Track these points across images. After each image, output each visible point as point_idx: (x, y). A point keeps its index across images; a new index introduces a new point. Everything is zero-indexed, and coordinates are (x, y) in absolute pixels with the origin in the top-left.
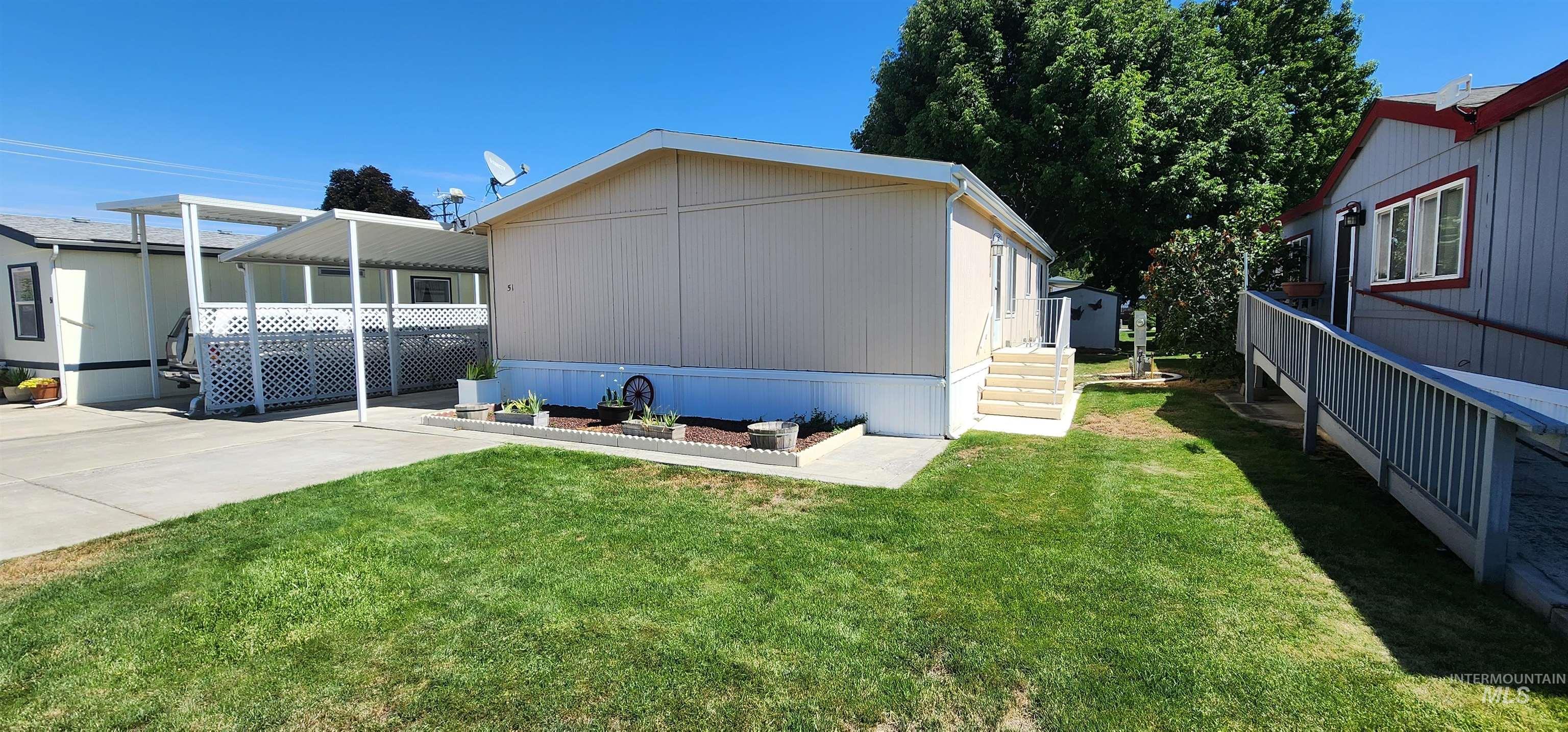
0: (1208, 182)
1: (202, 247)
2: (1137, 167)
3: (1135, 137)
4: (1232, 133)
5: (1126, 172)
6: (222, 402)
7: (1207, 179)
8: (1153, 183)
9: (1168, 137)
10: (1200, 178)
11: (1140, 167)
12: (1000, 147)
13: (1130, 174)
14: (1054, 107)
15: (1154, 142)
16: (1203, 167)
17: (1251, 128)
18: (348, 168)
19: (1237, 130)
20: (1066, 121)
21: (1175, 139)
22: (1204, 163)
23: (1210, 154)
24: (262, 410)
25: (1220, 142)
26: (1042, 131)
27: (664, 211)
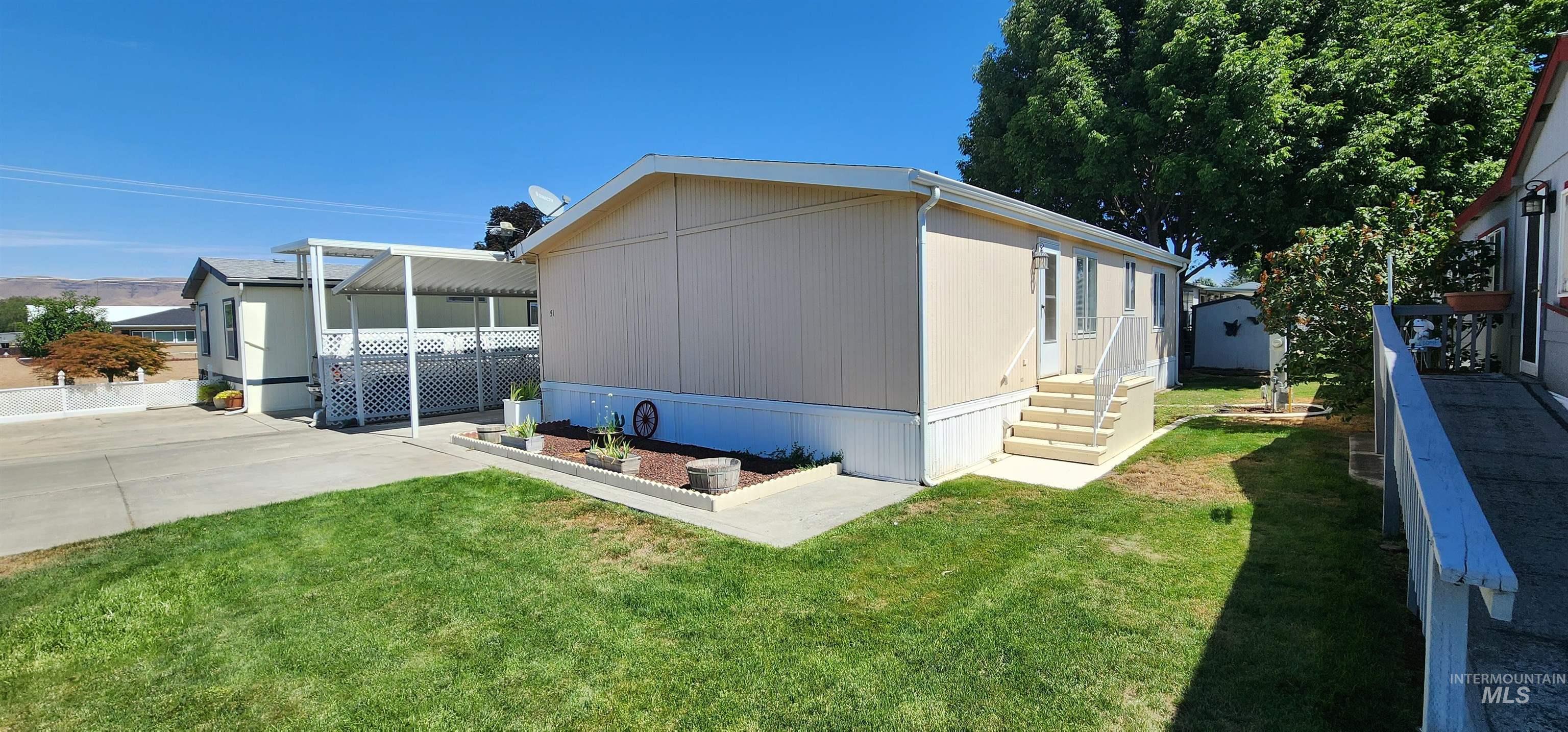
0: (1393, 164)
1: (326, 280)
2: (1285, 152)
3: (1279, 115)
4: (1434, 99)
5: (1271, 160)
6: (339, 414)
7: (1391, 160)
8: (1312, 171)
9: (1329, 113)
10: (1379, 160)
11: (1289, 151)
12: (1109, 140)
13: (1276, 161)
14: (1172, 89)
15: (1309, 121)
16: (1384, 146)
17: (1460, 90)
18: (504, 205)
19: (1442, 95)
20: (1189, 104)
21: (1339, 114)
22: (1386, 141)
23: (1396, 129)
24: (362, 423)
25: (1412, 113)
26: (1159, 116)
27: (664, 235)
